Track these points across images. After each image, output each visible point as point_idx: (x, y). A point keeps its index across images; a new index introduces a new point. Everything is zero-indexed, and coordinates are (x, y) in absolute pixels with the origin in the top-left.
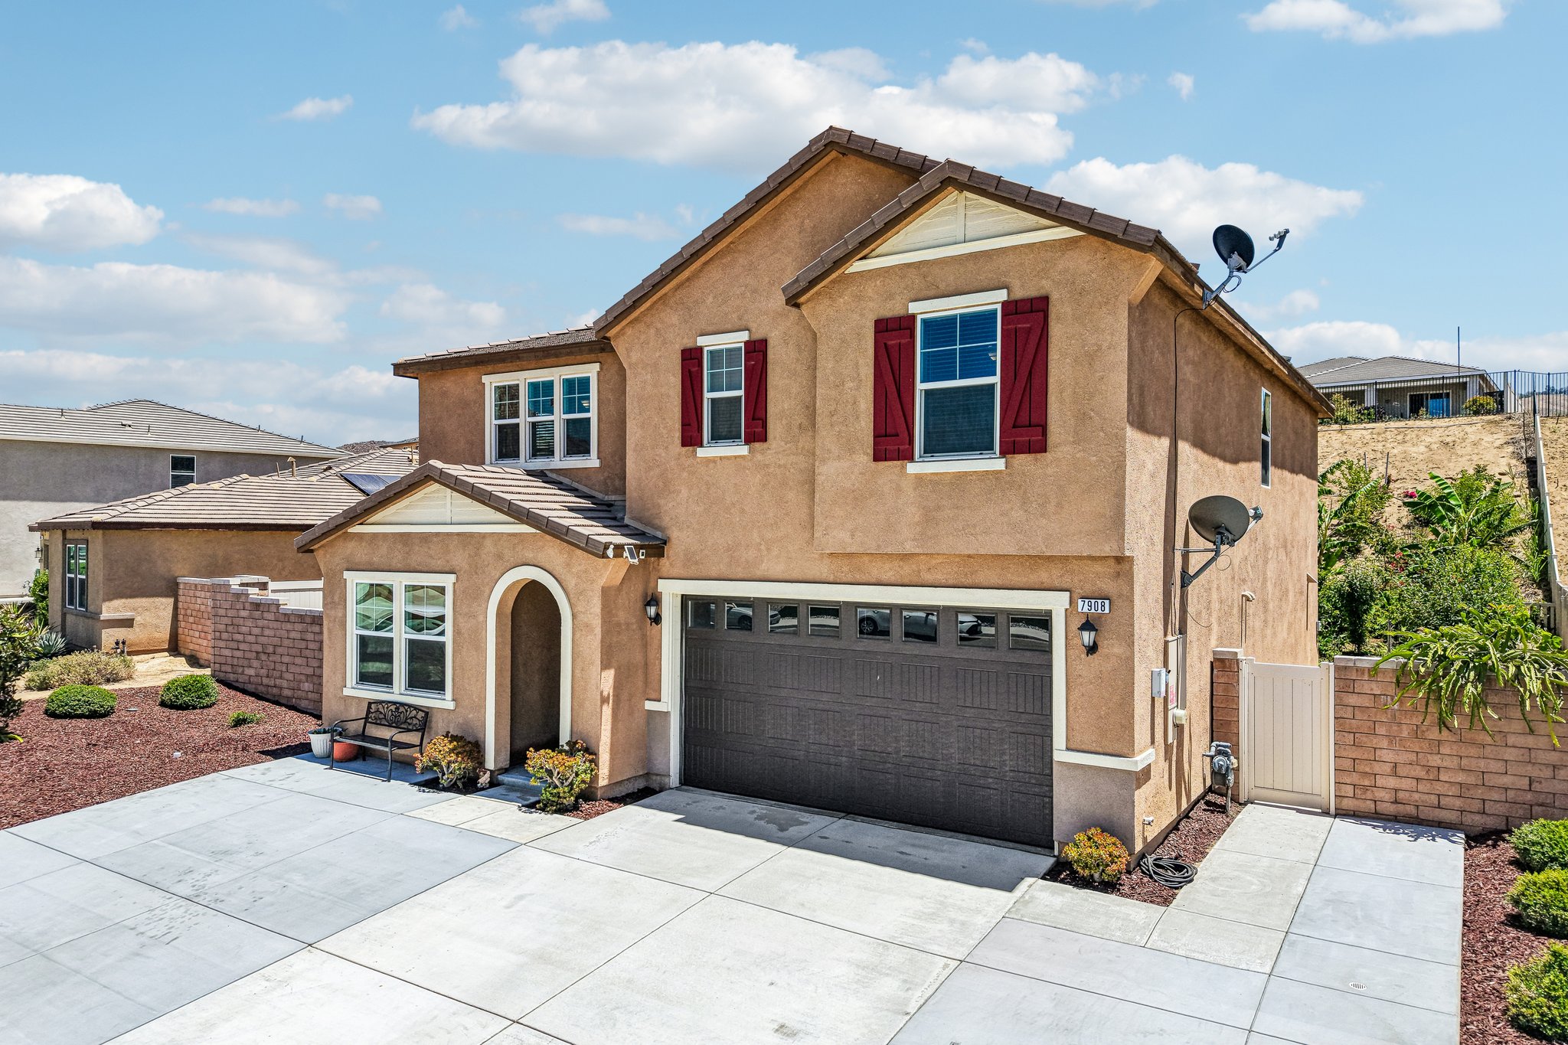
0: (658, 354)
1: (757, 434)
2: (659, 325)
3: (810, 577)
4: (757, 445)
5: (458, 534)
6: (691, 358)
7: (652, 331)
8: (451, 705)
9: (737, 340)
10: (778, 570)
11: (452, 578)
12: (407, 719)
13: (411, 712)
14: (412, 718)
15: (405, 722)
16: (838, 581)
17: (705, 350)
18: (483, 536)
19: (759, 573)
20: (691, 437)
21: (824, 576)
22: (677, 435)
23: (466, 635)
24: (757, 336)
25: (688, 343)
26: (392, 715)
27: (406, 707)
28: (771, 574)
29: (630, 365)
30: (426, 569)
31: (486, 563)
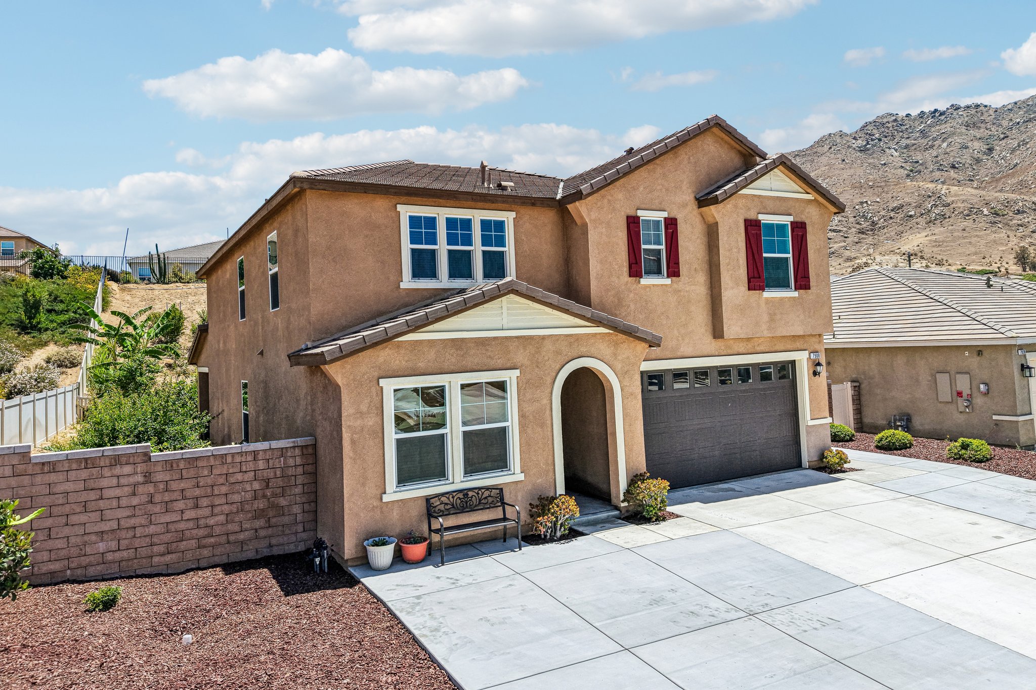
0: (610, 216)
1: (674, 272)
2: (610, 198)
3: (706, 353)
4: (674, 278)
5: (517, 337)
6: (633, 223)
7: (606, 201)
8: (521, 477)
9: (660, 216)
10: (689, 351)
11: (517, 372)
12: (480, 500)
13: (483, 494)
14: (486, 498)
15: (480, 503)
16: (720, 354)
17: (641, 218)
18: (543, 338)
19: (679, 354)
20: (635, 271)
21: (713, 353)
22: (626, 269)
23: (531, 417)
24: (672, 216)
25: (631, 213)
26: (462, 501)
27: (476, 491)
28: (686, 354)
29: (590, 220)
30: (485, 368)
31: (546, 358)
